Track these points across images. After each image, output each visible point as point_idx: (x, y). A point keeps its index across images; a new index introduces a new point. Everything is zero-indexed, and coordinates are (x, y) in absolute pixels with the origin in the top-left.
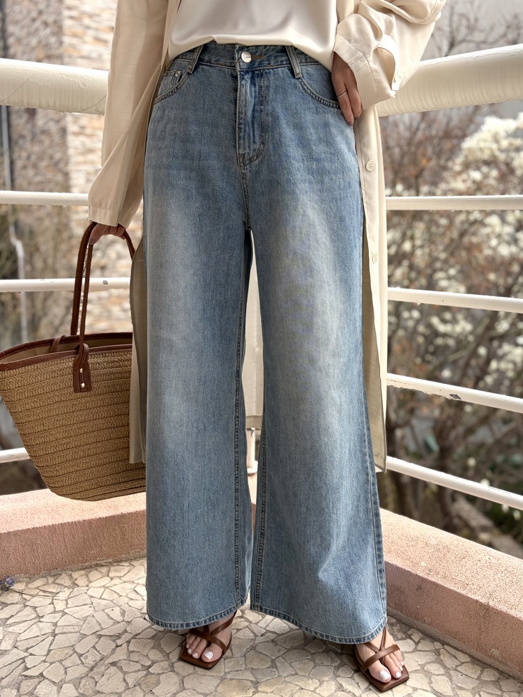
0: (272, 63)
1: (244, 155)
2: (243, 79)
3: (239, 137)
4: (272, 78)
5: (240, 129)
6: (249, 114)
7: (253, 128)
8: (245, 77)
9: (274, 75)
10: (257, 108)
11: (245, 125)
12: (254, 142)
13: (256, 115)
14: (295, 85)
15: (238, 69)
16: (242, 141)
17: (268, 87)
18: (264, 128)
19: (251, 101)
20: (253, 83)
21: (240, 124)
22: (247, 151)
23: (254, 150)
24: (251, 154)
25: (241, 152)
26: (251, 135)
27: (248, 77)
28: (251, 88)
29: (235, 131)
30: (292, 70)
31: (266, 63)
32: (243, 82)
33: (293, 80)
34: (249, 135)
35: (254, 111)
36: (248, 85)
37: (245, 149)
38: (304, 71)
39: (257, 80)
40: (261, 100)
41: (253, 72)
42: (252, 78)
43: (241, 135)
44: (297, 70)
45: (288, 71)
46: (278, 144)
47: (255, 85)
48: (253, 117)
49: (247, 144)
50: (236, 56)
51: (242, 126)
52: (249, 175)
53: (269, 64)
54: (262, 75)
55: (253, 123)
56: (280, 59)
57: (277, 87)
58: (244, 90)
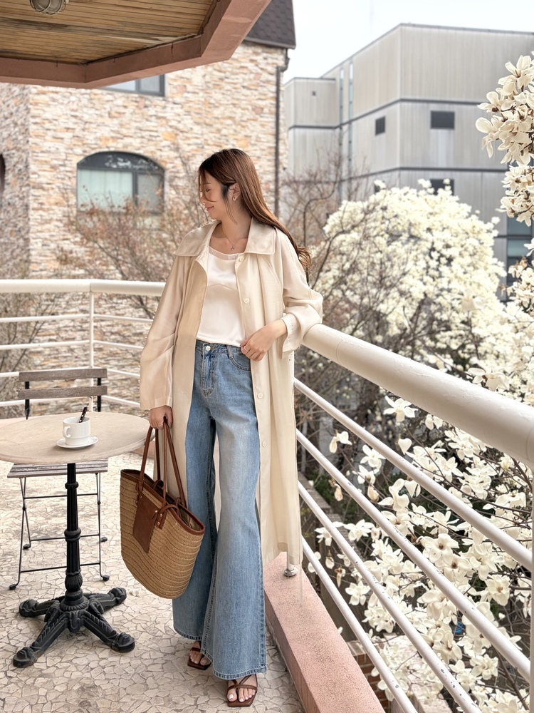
0: (219, 351)
1: (205, 391)
5: (203, 379)
6: (207, 374)
9: (220, 357)
10: (211, 371)
11: (205, 378)
12: (209, 386)
13: (211, 374)
15: (204, 354)
16: (204, 385)
18: (213, 381)
19: (208, 368)
21: (203, 377)
22: (206, 389)
23: (209, 389)
24: (208, 391)
25: (204, 389)
26: (208, 383)
27: (207, 357)
29: (201, 380)
31: (217, 351)
32: (205, 360)
33: (228, 360)
35: (209, 372)
36: (207, 361)
38: (235, 355)
40: (213, 368)
41: (210, 355)
42: (210, 358)
43: (204, 382)
44: (231, 355)
45: (227, 355)
46: (219, 389)
47: (210, 361)
49: (206, 387)
52: (207, 399)
54: (214, 357)
55: (209, 378)
56: (223, 350)
57: (220, 363)
58: (205, 364)
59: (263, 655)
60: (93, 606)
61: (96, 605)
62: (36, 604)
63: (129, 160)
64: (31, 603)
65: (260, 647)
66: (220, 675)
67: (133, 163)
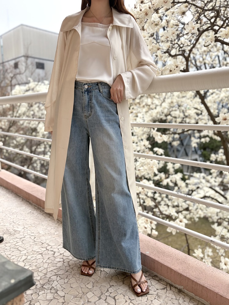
0: (94, 88)
1: (86, 115)
3: (84, 110)
4: (93, 93)
5: (84, 108)
6: (87, 103)
9: (94, 91)
10: (89, 102)
11: (86, 107)
12: (89, 112)
13: (89, 103)
14: (100, 95)
15: (83, 90)
17: (92, 95)
18: (91, 108)
19: (87, 99)
21: (84, 106)
24: (88, 115)
26: (88, 110)
27: (86, 93)
28: (87, 96)
30: (100, 91)
33: (100, 93)
35: (88, 102)
36: (86, 95)
38: (103, 91)
39: (89, 93)
40: (90, 99)
41: (88, 91)
42: (88, 93)
44: (101, 91)
46: (96, 112)
47: (88, 95)
49: (87, 112)
50: (83, 87)
51: (85, 107)
52: (88, 121)
54: (91, 92)
55: (88, 106)
56: (96, 87)
57: (95, 96)
58: (85, 97)
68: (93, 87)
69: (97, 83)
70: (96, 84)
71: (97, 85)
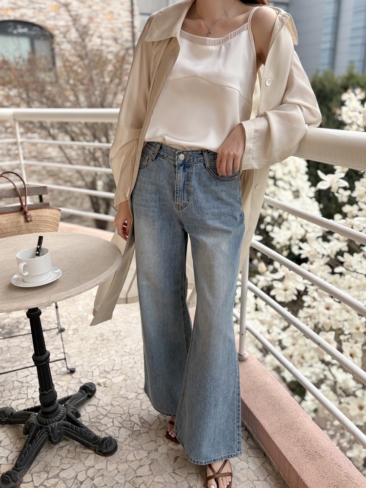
0: (195, 160)
1: (178, 205)
2: (179, 169)
3: (176, 196)
4: (194, 168)
5: (177, 192)
6: (182, 186)
7: (184, 192)
8: (180, 168)
10: (186, 183)
11: (179, 191)
12: (184, 200)
13: (185, 186)
14: (206, 172)
15: (177, 164)
16: (177, 199)
17: (192, 173)
18: (189, 193)
19: (183, 180)
20: (184, 170)
21: (177, 190)
22: (180, 203)
23: (184, 203)
24: (182, 205)
25: (177, 203)
26: (182, 196)
28: (183, 173)
29: (174, 193)
30: (205, 165)
31: (192, 160)
32: (179, 171)
33: (205, 170)
34: (181, 196)
35: (184, 184)
36: (182, 172)
37: (179, 202)
38: (212, 165)
39: (187, 169)
40: (188, 179)
41: (185, 165)
42: (184, 168)
43: (177, 195)
44: (208, 165)
45: (203, 165)
46: (196, 202)
47: (185, 172)
48: (184, 187)
49: (180, 201)
50: (176, 157)
51: (178, 192)
53: (193, 161)
54: (189, 167)
55: (184, 190)
56: (199, 159)
57: (196, 173)
58: (179, 175)
59: (238, 443)
60: (71, 414)
61: (73, 412)
62: (12, 413)
63: (27, 27)
64: (6, 412)
65: (236, 436)
66: (197, 462)
67: (30, 30)
68: (193, 159)
69: (202, 151)
70: (200, 152)
71: (202, 154)
